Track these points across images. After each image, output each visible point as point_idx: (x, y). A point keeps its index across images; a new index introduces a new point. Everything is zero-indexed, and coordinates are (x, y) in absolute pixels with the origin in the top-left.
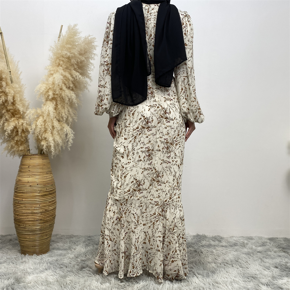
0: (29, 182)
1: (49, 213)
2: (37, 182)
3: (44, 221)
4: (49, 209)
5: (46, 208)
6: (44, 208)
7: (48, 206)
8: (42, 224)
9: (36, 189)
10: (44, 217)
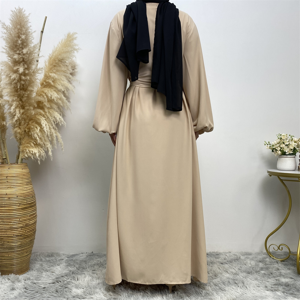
0: (7, 194)
1: (30, 227)
2: (16, 194)
3: (25, 237)
4: (30, 223)
5: (27, 222)
6: (25, 222)
7: (28, 220)
8: (23, 240)
9: (15, 202)
10: (25, 232)
